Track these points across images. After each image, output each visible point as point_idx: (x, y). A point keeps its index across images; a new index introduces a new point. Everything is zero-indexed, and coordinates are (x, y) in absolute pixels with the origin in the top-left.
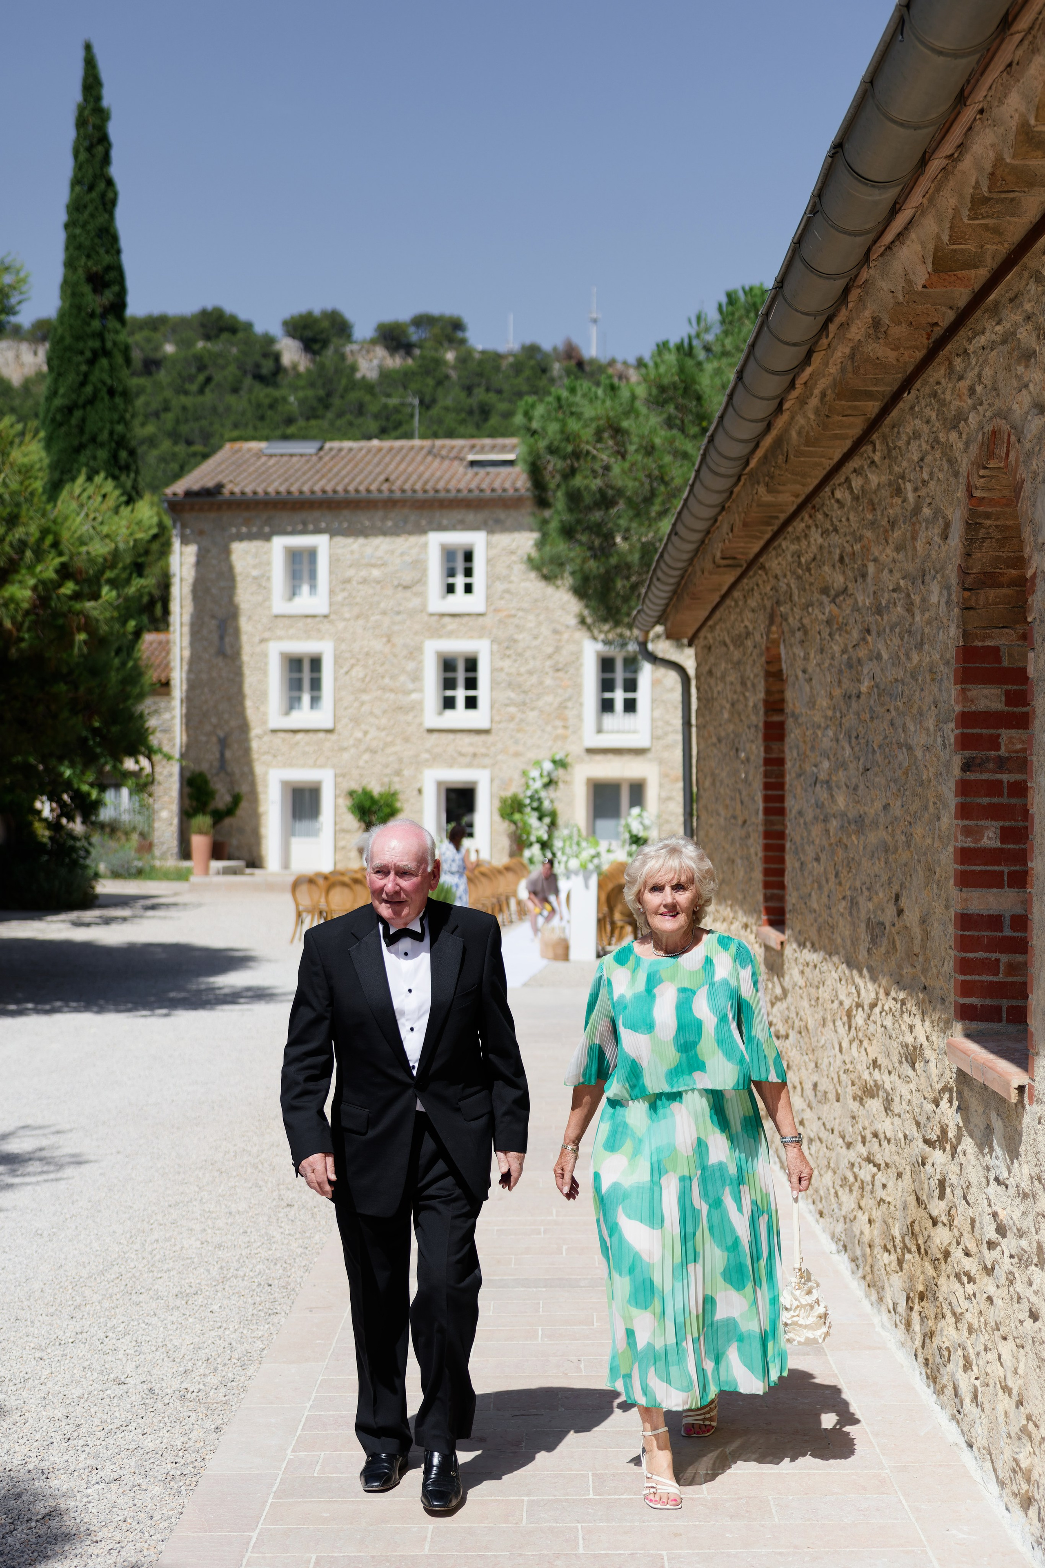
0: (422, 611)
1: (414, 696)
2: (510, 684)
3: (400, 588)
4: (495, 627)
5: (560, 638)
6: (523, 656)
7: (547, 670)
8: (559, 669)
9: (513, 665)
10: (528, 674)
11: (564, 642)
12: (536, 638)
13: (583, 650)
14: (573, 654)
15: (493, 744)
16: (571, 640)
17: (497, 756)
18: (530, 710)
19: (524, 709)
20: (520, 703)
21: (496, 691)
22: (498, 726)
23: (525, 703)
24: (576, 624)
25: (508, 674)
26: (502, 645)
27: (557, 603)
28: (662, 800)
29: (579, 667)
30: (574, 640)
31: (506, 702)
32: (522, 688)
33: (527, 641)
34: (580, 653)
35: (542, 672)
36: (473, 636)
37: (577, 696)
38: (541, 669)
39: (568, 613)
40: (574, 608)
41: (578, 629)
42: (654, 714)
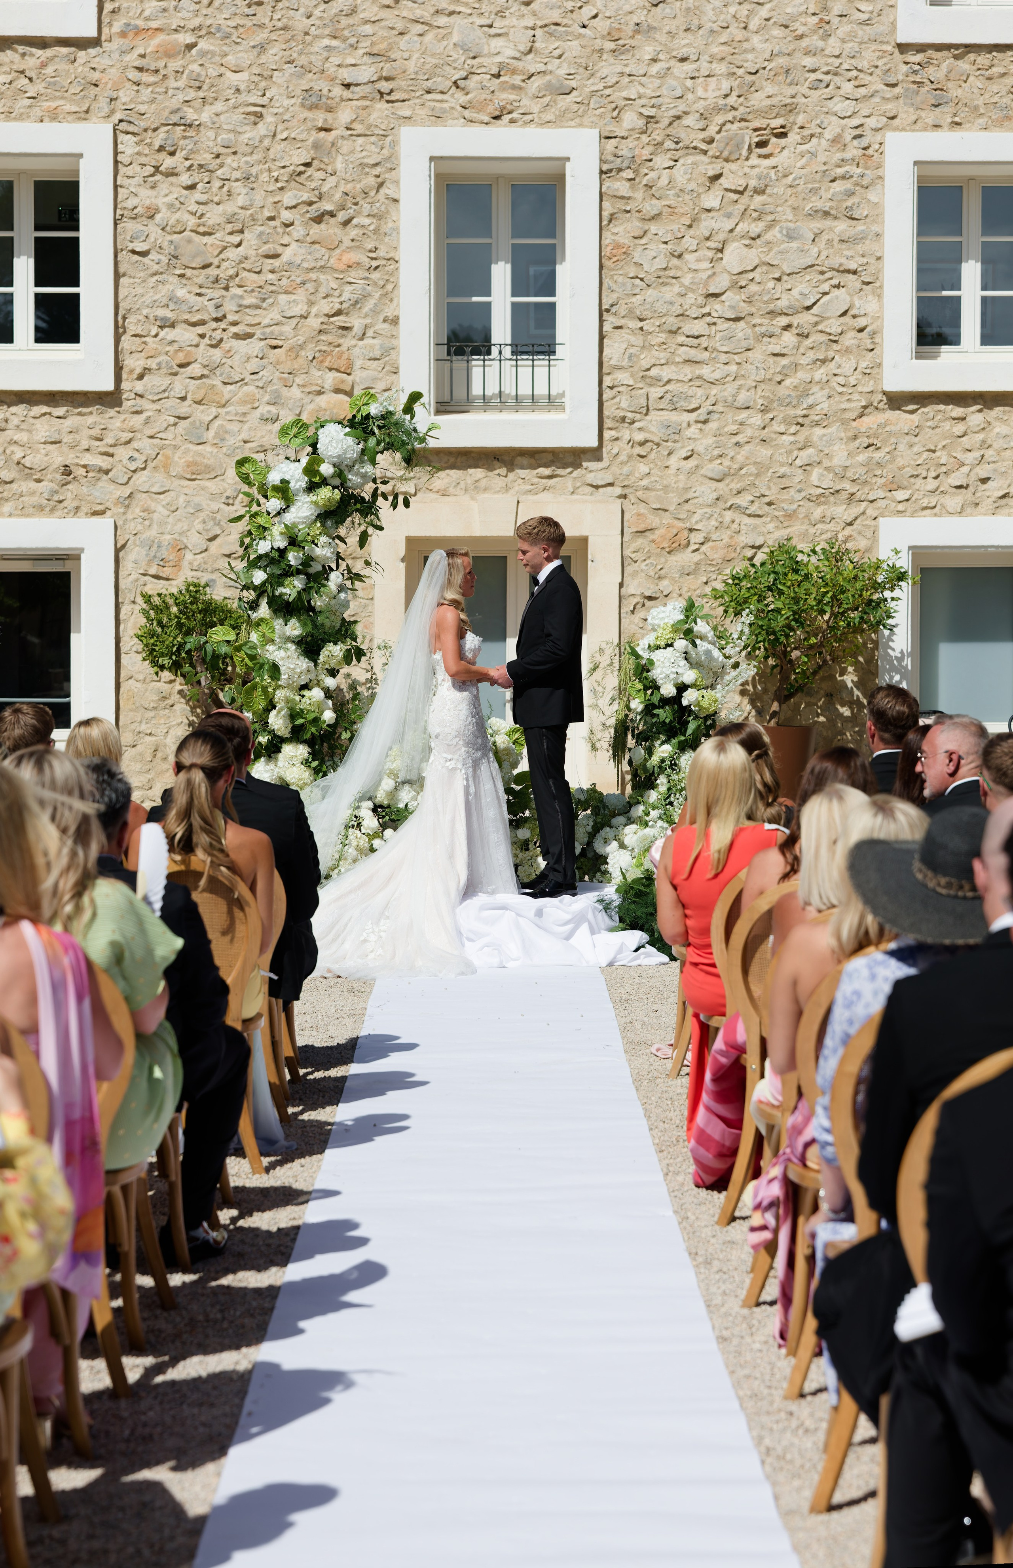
2: (174, 256)
4: (128, 85)
5: (326, 120)
6: (214, 175)
7: (286, 215)
8: (323, 215)
9: (182, 200)
10: (229, 228)
11: (340, 132)
12: (252, 118)
13: (397, 158)
14: (367, 170)
15: (123, 440)
16: (359, 128)
17: (135, 476)
18: (237, 336)
19: (218, 335)
20: (206, 317)
21: (132, 281)
22: (139, 387)
23: (220, 315)
24: (375, 78)
25: (168, 228)
26: (148, 141)
27: (317, 13)
28: (628, 606)
29: (383, 209)
30: (369, 127)
31: (161, 312)
32: (212, 272)
33: (225, 127)
34: (389, 165)
35: (272, 223)
36: (59, 110)
37: (377, 295)
38: (267, 214)
39: (351, 46)
40: (368, 29)
41: (381, 94)
42: (606, 352)
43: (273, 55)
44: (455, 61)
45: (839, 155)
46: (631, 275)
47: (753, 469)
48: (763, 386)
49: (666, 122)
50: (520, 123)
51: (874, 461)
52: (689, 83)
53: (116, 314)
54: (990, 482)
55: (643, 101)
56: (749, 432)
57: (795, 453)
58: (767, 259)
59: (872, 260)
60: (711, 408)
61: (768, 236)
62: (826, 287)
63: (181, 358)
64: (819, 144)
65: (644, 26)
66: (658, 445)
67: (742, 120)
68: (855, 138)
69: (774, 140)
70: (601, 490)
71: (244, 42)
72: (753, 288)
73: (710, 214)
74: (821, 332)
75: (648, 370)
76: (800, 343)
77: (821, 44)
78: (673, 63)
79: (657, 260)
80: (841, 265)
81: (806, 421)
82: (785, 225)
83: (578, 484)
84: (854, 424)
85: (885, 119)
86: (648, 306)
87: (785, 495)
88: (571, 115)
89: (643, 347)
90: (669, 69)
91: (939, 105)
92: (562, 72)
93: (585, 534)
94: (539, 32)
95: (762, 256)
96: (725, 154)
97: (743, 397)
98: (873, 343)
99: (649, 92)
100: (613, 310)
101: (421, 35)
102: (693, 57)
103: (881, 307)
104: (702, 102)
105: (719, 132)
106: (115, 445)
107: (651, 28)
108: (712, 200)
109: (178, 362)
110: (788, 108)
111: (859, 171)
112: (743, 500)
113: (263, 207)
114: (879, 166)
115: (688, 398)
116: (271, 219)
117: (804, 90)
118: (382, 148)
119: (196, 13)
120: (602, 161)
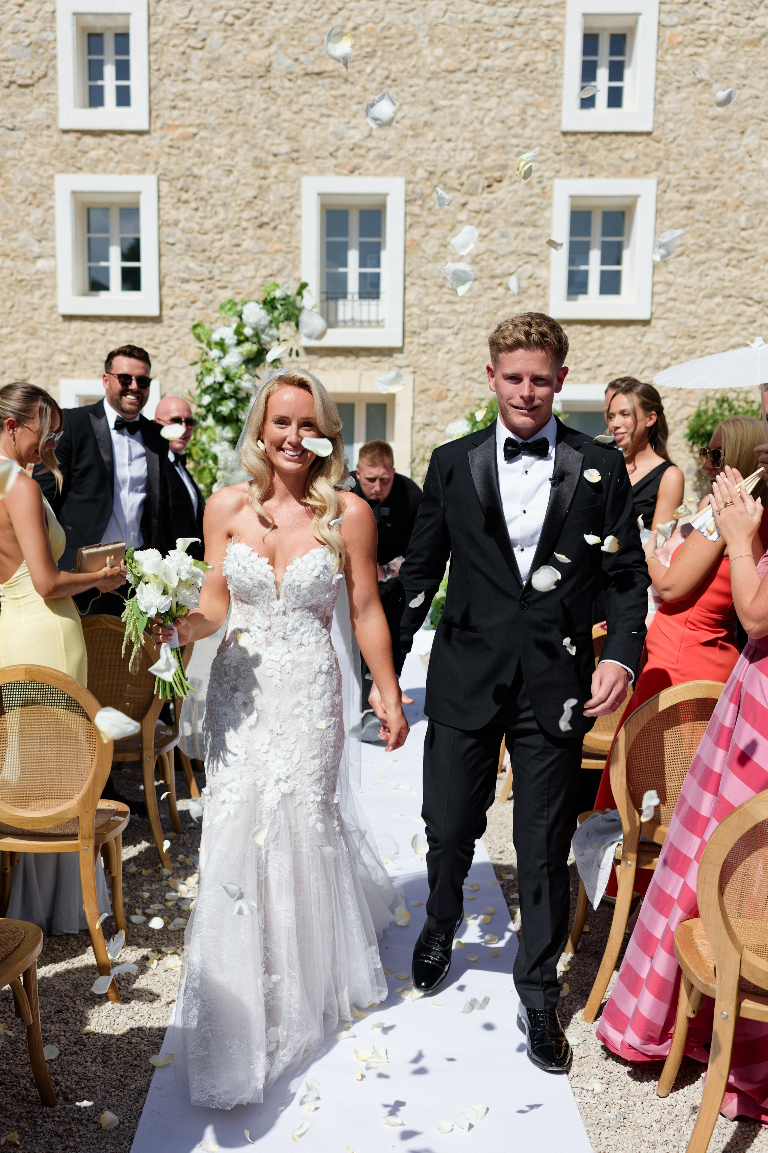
0: (48, 127)
1: (41, 264)
2: (189, 246)
3: (13, 87)
4: (164, 155)
5: (264, 174)
6: (208, 203)
7: (244, 224)
8: (263, 224)
9: (192, 216)
10: (216, 230)
11: (272, 180)
12: (227, 173)
13: (301, 194)
14: (285, 200)
15: (164, 340)
16: (281, 178)
17: (171, 359)
18: (221, 288)
19: (210, 287)
20: (204, 277)
21: (167, 258)
22: (171, 313)
23: (211, 276)
24: (290, 151)
25: (185, 231)
26: (175, 184)
27: (260, 116)
28: (416, 428)
29: (293, 220)
30: (287, 177)
31: (182, 275)
32: (207, 254)
33: (214, 177)
34: (296, 198)
35: (238, 229)
36: (130, 169)
37: (290, 266)
38: (235, 223)
39: (278, 134)
40: (286, 125)
41: (293, 160)
42: (407, 297)
43: (238, 138)
44: (330, 142)
45: (528, 193)
46: (421, 256)
49: (439, 174)
50: (364, 174)
52: (452, 153)
53: (160, 275)
54: (603, 368)
55: (428, 163)
56: (479, 339)
58: (490, 248)
59: (545, 249)
60: (460, 327)
61: (492, 236)
62: (521, 263)
63: (192, 298)
65: (429, 123)
66: (432, 346)
67: (480, 173)
68: (538, 182)
69: (495, 185)
70: (403, 369)
71: (223, 132)
72: (483, 263)
73: (462, 224)
75: (428, 306)
76: (507, 293)
77: (521, 131)
78: (444, 142)
79: (434, 248)
80: (529, 251)
82: (500, 229)
83: (391, 366)
85: (554, 173)
86: (428, 273)
88: (390, 171)
89: (426, 295)
90: (441, 145)
91: (583, 164)
92: (386, 147)
93: (394, 392)
95: (488, 246)
96: (470, 191)
97: (476, 321)
98: (545, 293)
99: (431, 158)
100: (411, 274)
101: (313, 128)
102: (454, 139)
103: (549, 274)
104: (459, 164)
105: (467, 180)
106: (160, 343)
107: (433, 123)
108: (462, 216)
109: (191, 301)
110: (504, 167)
111: (540, 200)
112: (475, 375)
113: (232, 220)
114: (550, 198)
115: (448, 321)
116: (237, 226)
117: (512, 156)
118: (293, 188)
119: (199, 116)
120: (407, 195)
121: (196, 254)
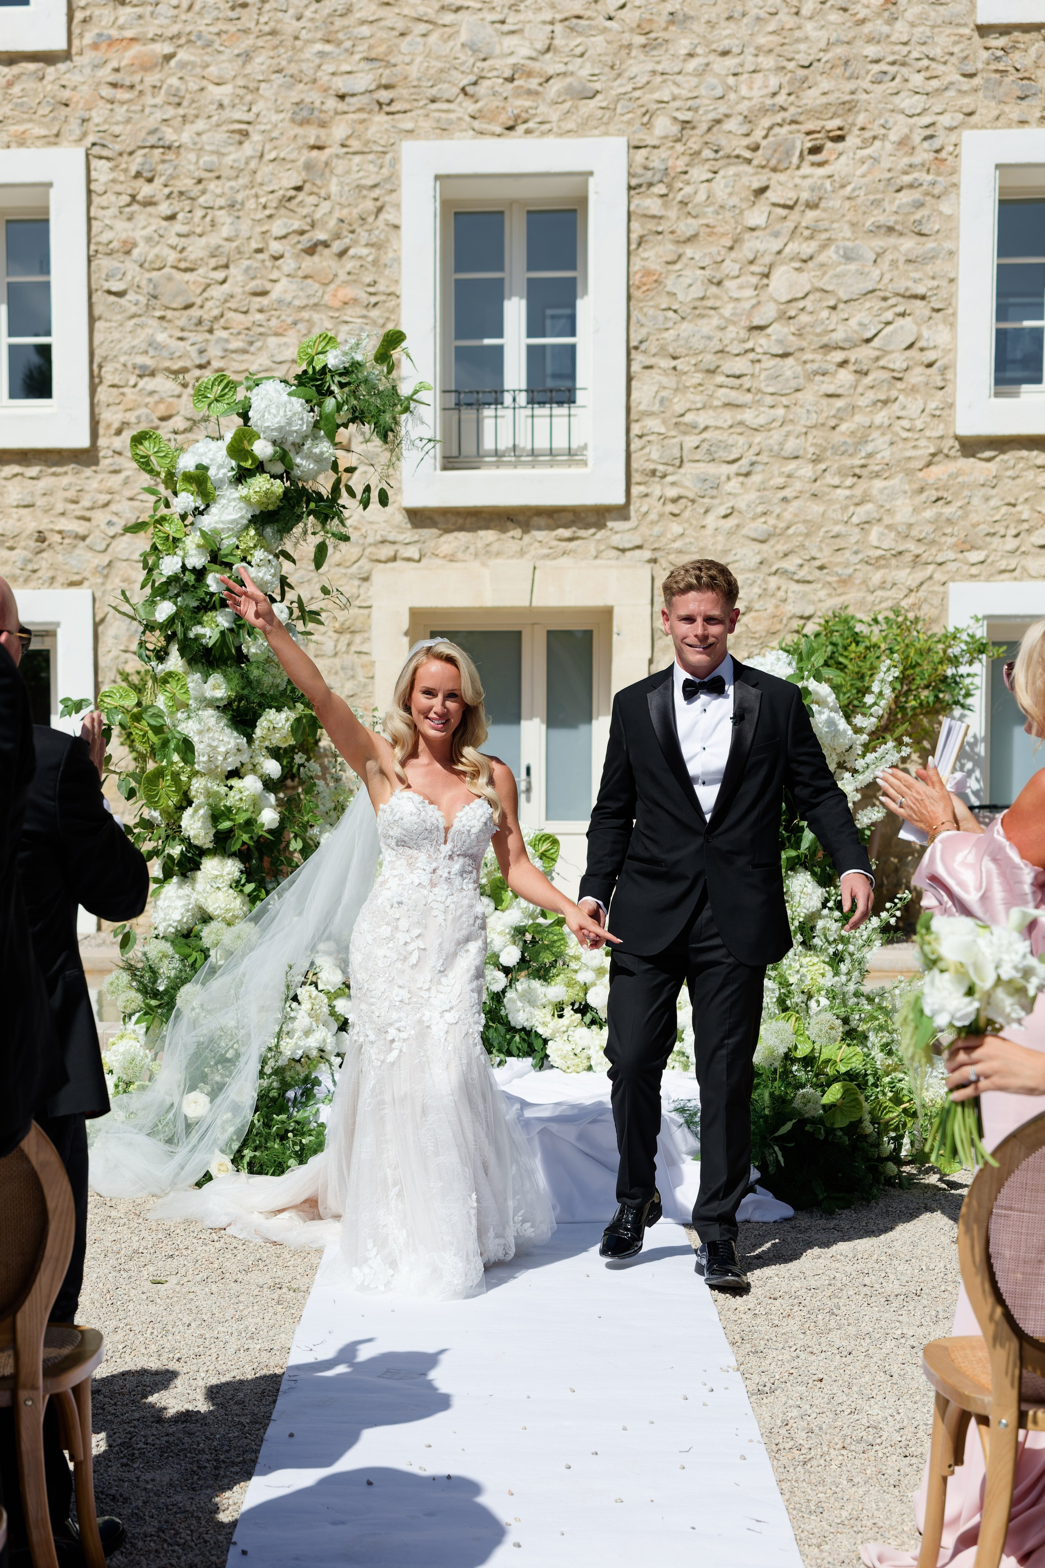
2: (153, 296)
4: (101, 103)
5: (318, 137)
6: (196, 203)
7: (275, 247)
8: (316, 245)
9: (161, 232)
10: (213, 262)
11: (335, 149)
12: (237, 137)
13: (398, 178)
14: (365, 192)
15: (101, 502)
17: (115, 543)
20: (188, 364)
21: (108, 324)
22: (118, 442)
23: (203, 361)
24: (373, 87)
25: (146, 265)
26: (123, 166)
27: (308, 14)
29: (382, 236)
30: (367, 143)
31: (140, 360)
32: (195, 312)
33: (207, 148)
34: (388, 187)
35: (260, 256)
36: (27, 135)
38: (254, 245)
39: (347, 50)
40: (365, 30)
41: (380, 104)
42: (634, 395)
43: (260, 63)
44: (462, 64)
45: (906, 160)
46: (664, 306)
47: (802, 528)
48: (815, 432)
49: (704, 127)
50: (537, 133)
51: (943, 518)
52: (731, 80)
53: (91, 362)
55: (678, 104)
56: (798, 486)
57: (852, 509)
58: (820, 284)
59: (944, 283)
60: (754, 458)
61: (822, 258)
62: (889, 315)
63: (162, 410)
64: (883, 148)
65: (680, 16)
66: (693, 501)
67: (793, 122)
68: (926, 138)
69: (829, 145)
70: (628, 554)
71: (228, 51)
72: (804, 318)
73: (755, 234)
74: (883, 368)
75: (682, 415)
76: (858, 382)
77: (886, 29)
78: (712, 57)
79: (693, 288)
80: (907, 289)
81: (864, 472)
82: (841, 244)
83: (602, 547)
84: (920, 475)
85: (961, 116)
86: (682, 342)
87: (839, 558)
88: (595, 123)
89: (677, 390)
90: (707, 65)
91: (1027, 96)
92: (585, 73)
93: (609, 603)
94: (558, 28)
95: (814, 280)
96: (773, 162)
97: (791, 446)
98: (944, 380)
99: (685, 93)
100: (643, 347)
101: (424, 35)
102: (736, 50)
103: (954, 338)
104: (746, 103)
105: (766, 137)
106: (92, 509)
107: (687, 18)
108: (757, 216)
109: (159, 414)
110: (847, 106)
111: (930, 178)
112: (790, 564)
113: (249, 238)
114: (954, 171)
115: (727, 447)
116: (259, 251)
117: (865, 84)
118: (381, 167)
119: (175, 19)
120: (630, 175)
121: (169, 314)
